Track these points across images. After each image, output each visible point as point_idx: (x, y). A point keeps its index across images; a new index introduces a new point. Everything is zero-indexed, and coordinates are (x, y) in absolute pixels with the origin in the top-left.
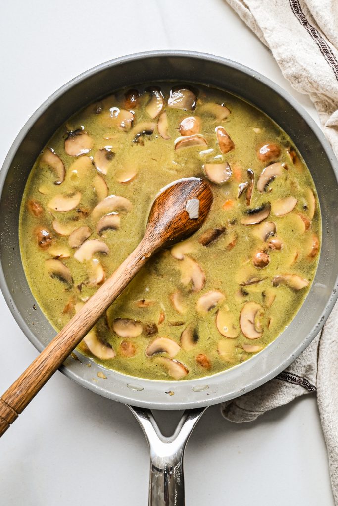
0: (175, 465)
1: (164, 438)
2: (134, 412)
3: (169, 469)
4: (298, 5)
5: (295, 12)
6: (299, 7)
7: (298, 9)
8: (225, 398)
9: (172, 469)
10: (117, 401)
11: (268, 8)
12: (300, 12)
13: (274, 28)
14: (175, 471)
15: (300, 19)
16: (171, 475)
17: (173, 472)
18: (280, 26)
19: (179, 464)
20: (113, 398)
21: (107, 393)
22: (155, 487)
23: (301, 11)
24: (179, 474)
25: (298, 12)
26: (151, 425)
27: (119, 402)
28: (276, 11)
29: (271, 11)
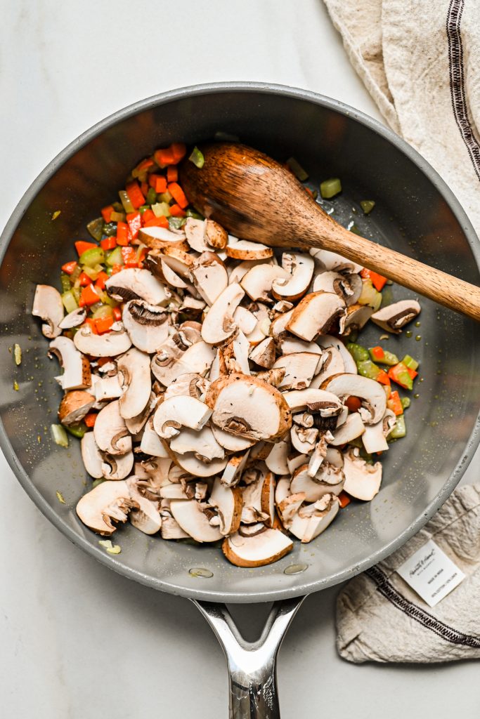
0: (265, 682)
1: (247, 644)
2: (202, 609)
3: (256, 688)
4: (464, 107)
5: (457, 116)
6: (464, 110)
7: (462, 113)
8: (330, 582)
9: (260, 687)
10: (175, 594)
11: (420, 106)
12: (465, 118)
13: (422, 142)
14: (264, 691)
15: (462, 129)
16: (259, 696)
17: (262, 692)
18: (431, 138)
19: (270, 680)
20: (170, 591)
21: (162, 584)
22: (238, 715)
23: (466, 116)
24: (271, 694)
25: (461, 117)
26: (227, 626)
27: (179, 596)
28: (430, 111)
29: (423, 111)
